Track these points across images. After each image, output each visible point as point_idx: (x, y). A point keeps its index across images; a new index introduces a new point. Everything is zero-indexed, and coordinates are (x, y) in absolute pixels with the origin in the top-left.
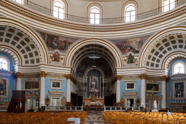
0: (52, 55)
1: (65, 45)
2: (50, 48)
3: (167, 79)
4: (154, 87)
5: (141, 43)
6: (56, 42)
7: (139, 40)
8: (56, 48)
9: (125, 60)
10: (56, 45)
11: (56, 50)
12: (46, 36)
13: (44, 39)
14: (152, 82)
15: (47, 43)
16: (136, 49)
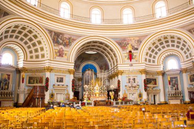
0: (57, 51)
1: (69, 42)
2: (56, 44)
3: (163, 74)
4: (153, 82)
5: (139, 42)
6: (61, 39)
7: (137, 39)
8: (61, 44)
9: (126, 56)
10: (61, 41)
11: (61, 46)
12: (53, 34)
13: (51, 36)
14: (151, 77)
15: (54, 40)
16: (136, 47)
